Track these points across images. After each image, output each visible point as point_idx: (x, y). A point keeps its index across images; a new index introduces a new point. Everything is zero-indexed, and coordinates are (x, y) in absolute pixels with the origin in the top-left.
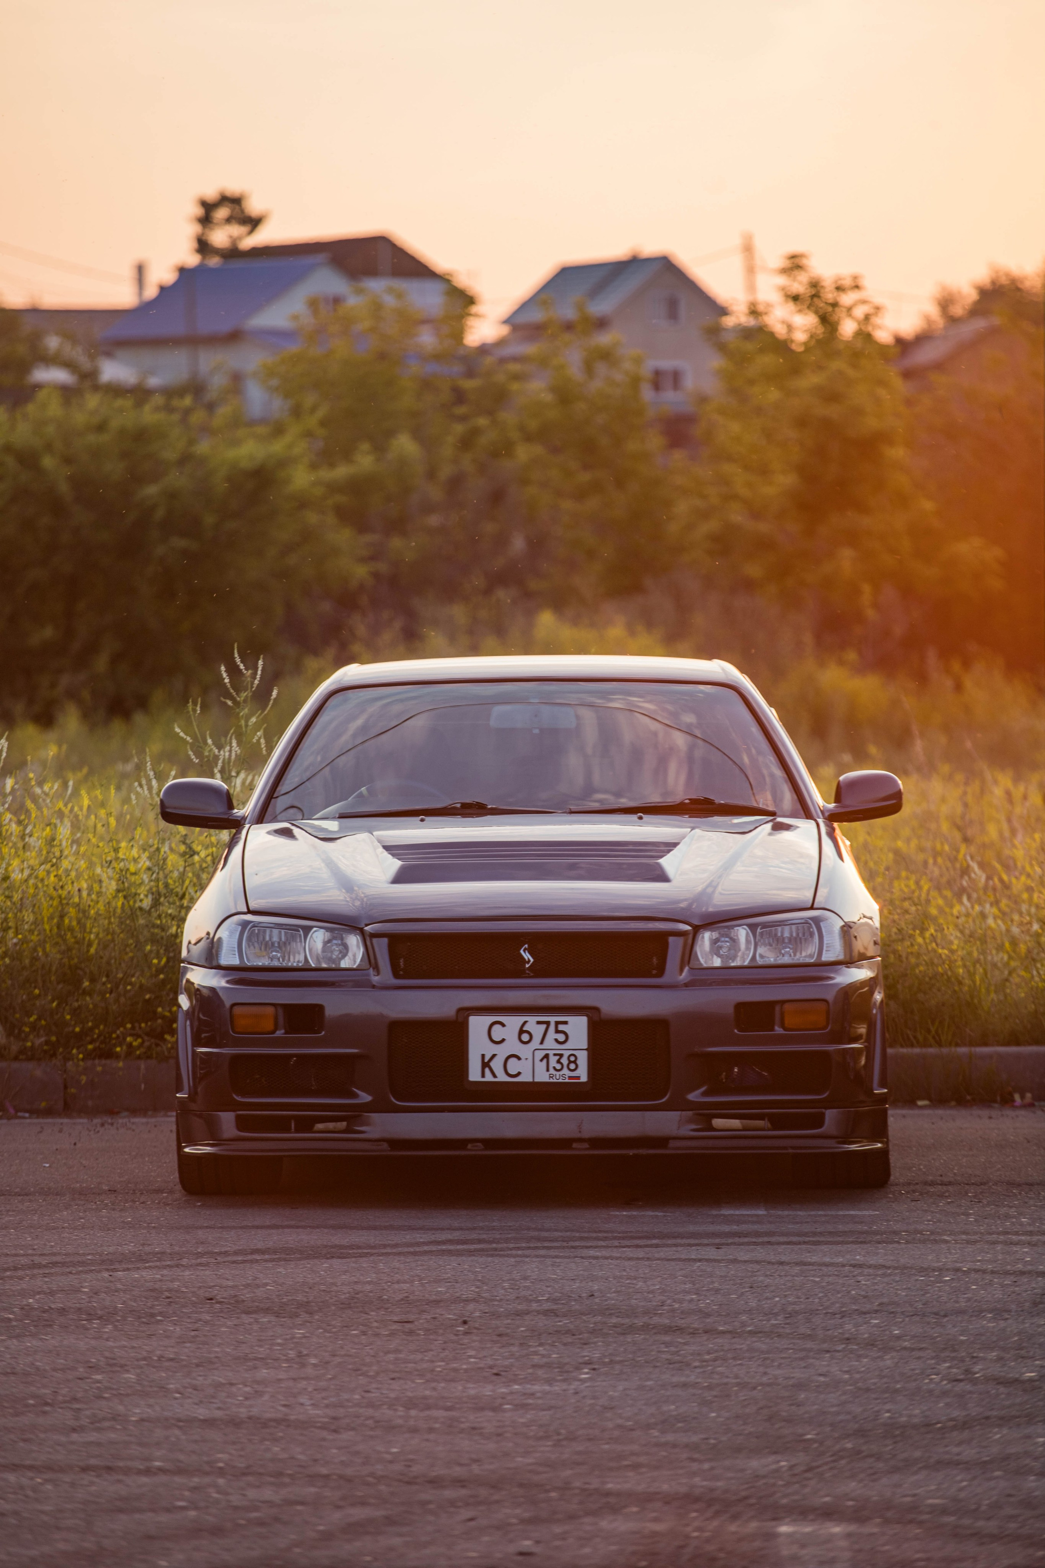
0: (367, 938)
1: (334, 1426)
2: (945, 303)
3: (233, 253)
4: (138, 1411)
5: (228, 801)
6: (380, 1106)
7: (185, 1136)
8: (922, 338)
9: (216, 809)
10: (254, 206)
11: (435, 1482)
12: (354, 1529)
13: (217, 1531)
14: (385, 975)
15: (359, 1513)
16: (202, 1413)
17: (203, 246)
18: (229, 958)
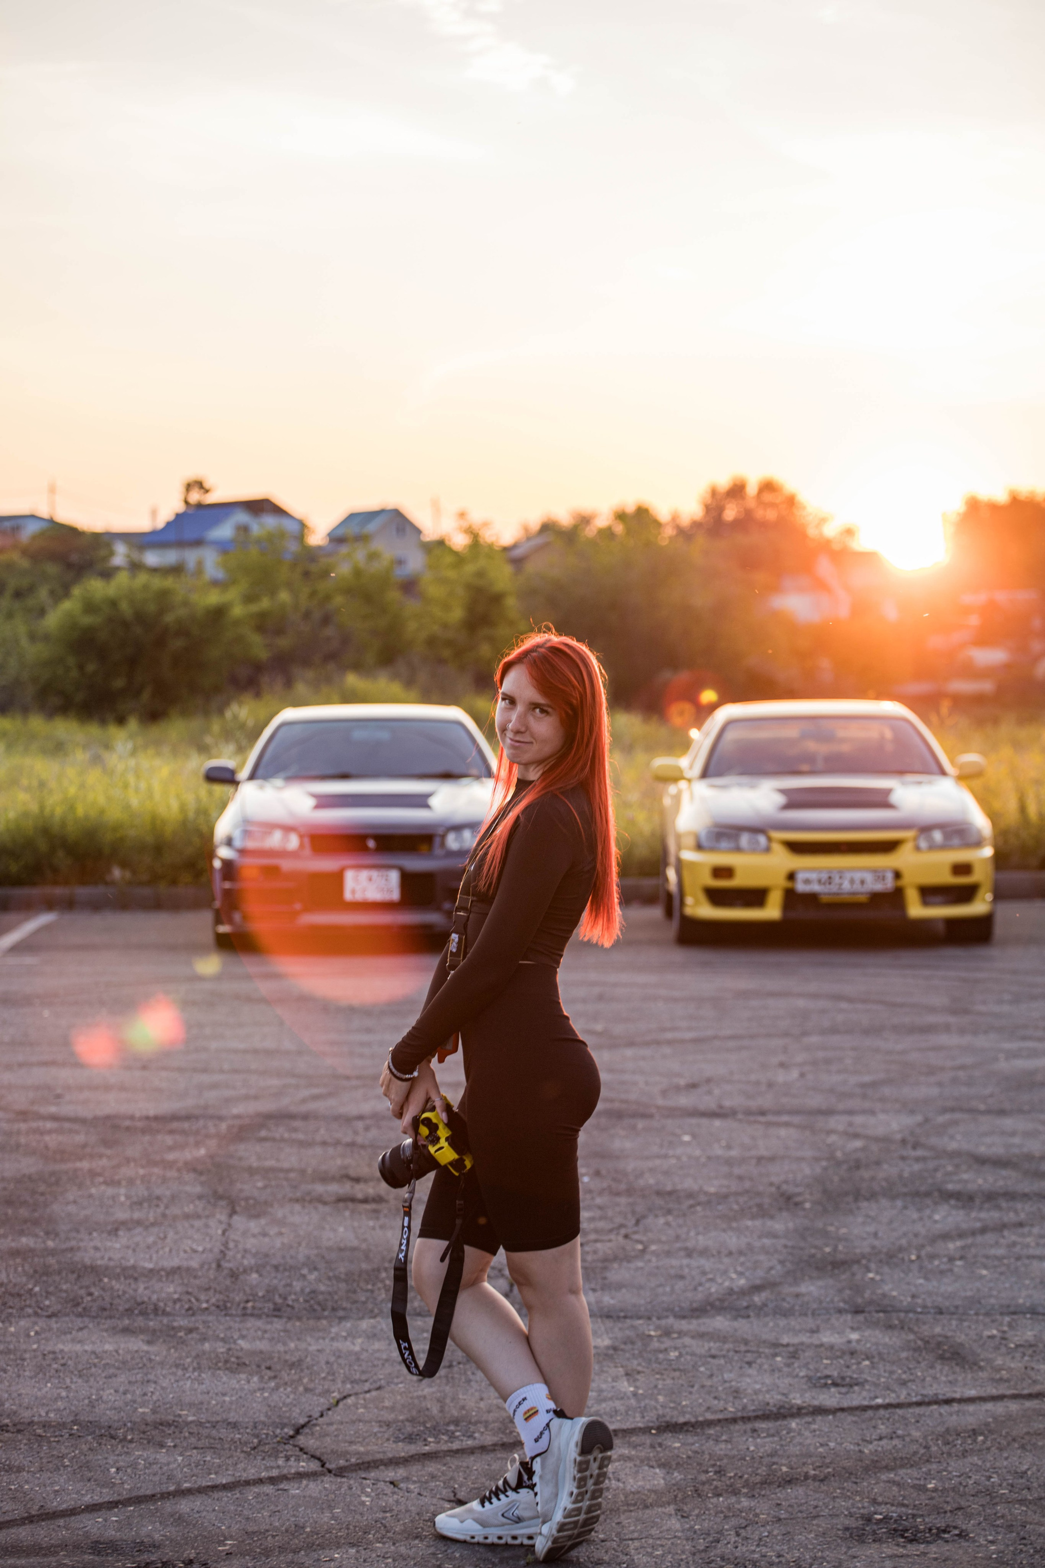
0: (301, 837)
1: (300, 1053)
2: (526, 529)
3: (200, 506)
4: (214, 1045)
5: (232, 772)
6: (307, 909)
7: (218, 921)
8: (515, 546)
9: (227, 776)
10: (207, 485)
11: (348, 1078)
12: (315, 1098)
13: (256, 1098)
14: (307, 851)
15: (316, 1091)
16: (242, 1046)
17: (186, 502)
18: (238, 843)
